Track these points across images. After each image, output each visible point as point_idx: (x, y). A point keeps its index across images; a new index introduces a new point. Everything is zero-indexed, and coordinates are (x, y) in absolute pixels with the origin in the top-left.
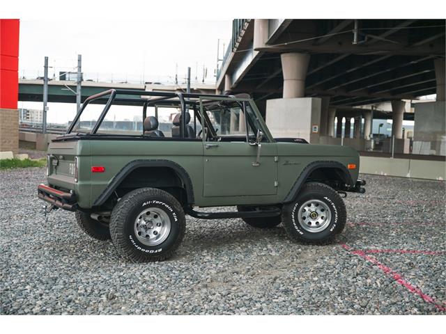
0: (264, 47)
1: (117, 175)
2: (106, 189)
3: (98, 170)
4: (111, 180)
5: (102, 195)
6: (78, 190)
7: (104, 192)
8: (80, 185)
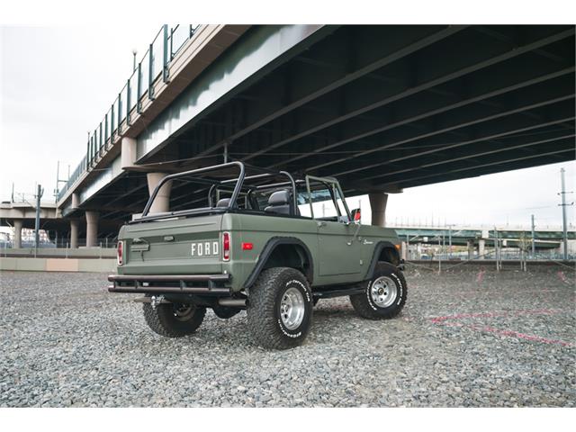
0: (133, 166)
1: (262, 253)
2: (255, 269)
3: (248, 247)
4: (257, 259)
5: (250, 276)
6: (231, 271)
7: (253, 272)
8: (234, 265)
